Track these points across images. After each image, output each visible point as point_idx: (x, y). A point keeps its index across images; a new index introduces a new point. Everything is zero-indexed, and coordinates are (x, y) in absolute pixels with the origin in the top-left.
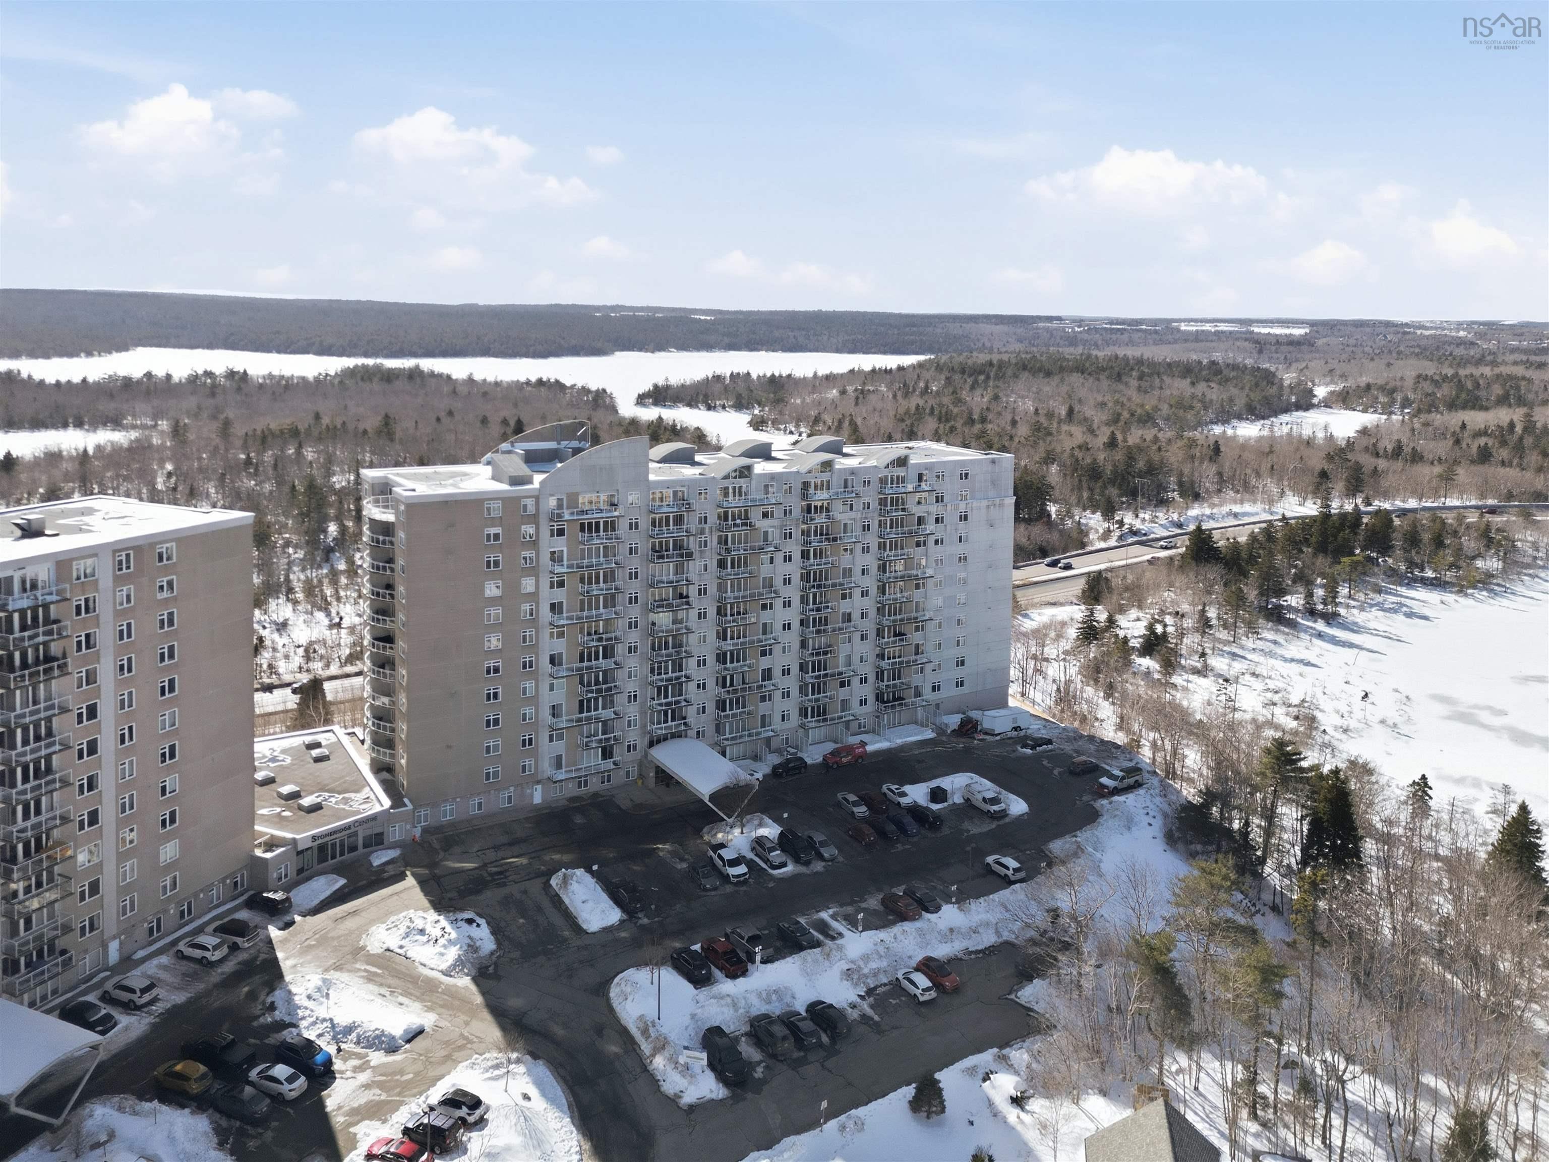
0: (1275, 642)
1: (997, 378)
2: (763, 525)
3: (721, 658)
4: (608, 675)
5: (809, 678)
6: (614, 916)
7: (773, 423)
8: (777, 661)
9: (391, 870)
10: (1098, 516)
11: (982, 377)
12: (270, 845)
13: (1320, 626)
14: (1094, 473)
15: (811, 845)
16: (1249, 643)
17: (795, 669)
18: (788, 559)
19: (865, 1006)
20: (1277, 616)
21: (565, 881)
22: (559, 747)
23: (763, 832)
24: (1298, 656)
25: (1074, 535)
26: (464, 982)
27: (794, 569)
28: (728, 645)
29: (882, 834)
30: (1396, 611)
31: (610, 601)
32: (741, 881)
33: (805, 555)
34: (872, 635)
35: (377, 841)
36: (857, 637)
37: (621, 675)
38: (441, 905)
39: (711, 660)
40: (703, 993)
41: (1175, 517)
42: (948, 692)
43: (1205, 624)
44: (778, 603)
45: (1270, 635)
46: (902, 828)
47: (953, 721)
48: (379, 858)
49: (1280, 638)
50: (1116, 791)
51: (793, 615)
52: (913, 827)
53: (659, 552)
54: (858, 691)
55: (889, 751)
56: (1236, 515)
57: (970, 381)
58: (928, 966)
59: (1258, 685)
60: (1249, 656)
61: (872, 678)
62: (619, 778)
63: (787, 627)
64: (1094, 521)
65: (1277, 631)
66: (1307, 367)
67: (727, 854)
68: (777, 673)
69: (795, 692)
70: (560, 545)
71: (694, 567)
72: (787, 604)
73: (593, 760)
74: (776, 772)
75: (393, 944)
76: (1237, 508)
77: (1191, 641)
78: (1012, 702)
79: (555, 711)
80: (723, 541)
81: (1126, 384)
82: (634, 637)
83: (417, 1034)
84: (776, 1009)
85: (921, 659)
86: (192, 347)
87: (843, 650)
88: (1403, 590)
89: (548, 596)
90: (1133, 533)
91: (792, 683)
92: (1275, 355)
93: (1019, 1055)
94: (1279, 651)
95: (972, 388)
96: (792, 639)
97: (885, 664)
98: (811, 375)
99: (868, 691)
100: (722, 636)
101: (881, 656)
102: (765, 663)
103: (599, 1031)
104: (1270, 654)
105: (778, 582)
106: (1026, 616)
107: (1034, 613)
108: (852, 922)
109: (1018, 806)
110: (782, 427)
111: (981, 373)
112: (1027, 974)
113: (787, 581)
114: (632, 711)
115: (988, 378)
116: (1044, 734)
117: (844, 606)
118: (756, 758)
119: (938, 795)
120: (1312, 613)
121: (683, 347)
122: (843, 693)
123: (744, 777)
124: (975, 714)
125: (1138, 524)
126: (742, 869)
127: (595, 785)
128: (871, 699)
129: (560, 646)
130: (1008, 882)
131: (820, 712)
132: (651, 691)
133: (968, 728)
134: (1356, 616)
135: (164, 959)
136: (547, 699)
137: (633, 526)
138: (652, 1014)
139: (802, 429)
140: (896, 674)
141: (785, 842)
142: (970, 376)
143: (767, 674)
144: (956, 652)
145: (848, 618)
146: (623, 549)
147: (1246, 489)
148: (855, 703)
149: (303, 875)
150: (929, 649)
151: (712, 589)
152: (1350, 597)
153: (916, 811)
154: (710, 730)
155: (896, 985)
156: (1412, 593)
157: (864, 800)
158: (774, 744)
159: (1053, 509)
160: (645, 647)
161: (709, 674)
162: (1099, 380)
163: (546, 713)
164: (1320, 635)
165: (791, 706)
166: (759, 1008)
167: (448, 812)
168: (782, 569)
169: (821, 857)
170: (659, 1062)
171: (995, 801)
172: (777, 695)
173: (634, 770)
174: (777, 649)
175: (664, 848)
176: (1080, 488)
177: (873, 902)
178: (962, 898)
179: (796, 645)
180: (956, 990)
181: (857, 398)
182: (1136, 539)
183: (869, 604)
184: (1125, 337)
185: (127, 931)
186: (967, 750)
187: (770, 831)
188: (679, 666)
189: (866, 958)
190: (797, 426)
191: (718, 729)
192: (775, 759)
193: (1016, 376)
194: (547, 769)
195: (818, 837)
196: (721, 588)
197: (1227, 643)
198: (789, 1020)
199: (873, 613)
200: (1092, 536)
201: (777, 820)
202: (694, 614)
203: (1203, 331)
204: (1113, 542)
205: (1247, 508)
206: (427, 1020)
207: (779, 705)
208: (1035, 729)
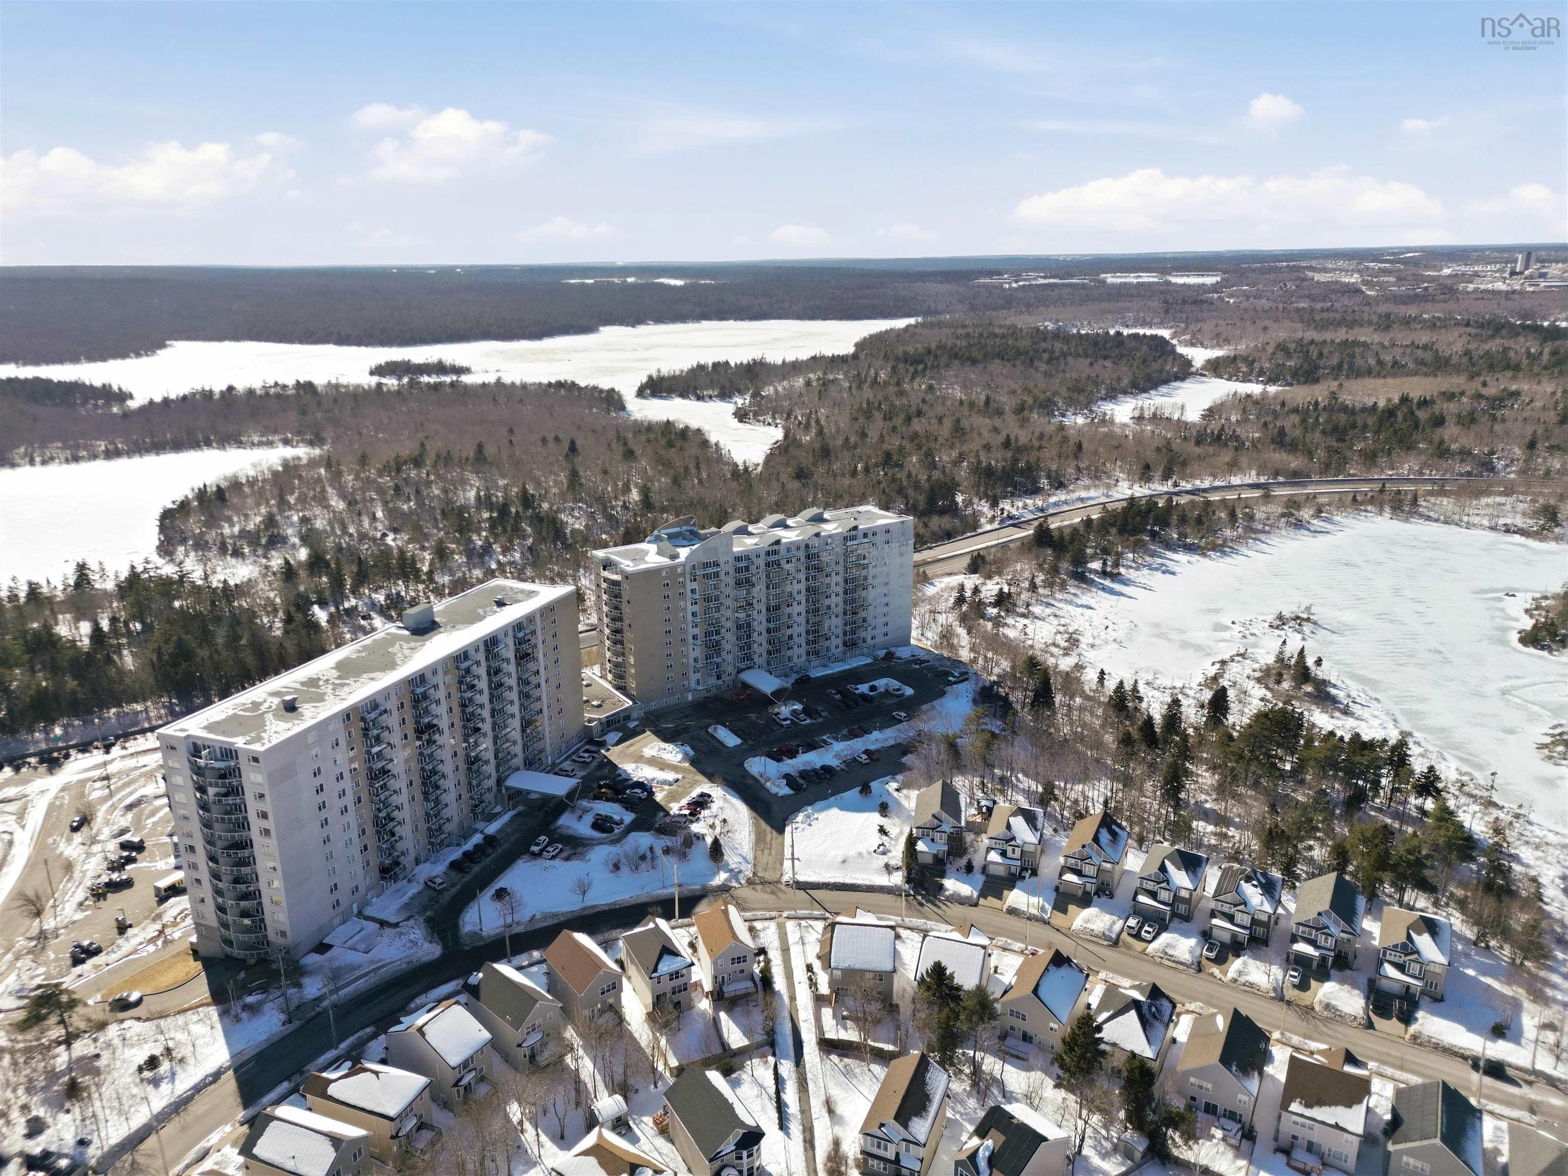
0: (1075, 595)
1: (933, 367)
2: (787, 567)
3: (769, 631)
4: (718, 643)
5: (811, 637)
6: (738, 741)
7: (754, 416)
8: (795, 630)
9: (639, 729)
10: (987, 505)
11: (921, 367)
12: (590, 721)
13: (1107, 583)
14: (989, 472)
15: (817, 711)
16: (1059, 596)
17: (804, 634)
18: (799, 582)
19: (843, 766)
20: (1081, 578)
21: (715, 729)
22: (698, 676)
23: (795, 707)
24: (1085, 603)
25: (970, 520)
26: (687, 765)
27: (802, 587)
28: (772, 625)
29: (848, 706)
30: (1157, 569)
31: (718, 609)
32: (788, 726)
33: (807, 579)
34: (841, 615)
35: (627, 718)
36: (833, 616)
37: (724, 642)
38: (666, 740)
39: (764, 632)
40: (780, 764)
41: (1040, 503)
42: (880, 639)
43: (1033, 587)
44: (795, 603)
45: (1072, 590)
46: (856, 703)
47: (882, 653)
48: (632, 725)
49: (1078, 592)
50: (955, 683)
51: (802, 608)
52: (861, 702)
53: (738, 584)
54: (834, 642)
55: (850, 670)
56: (1082, 500)
57: (912, 369)
58: (866, 752)
59: (1055, 622)
60: (1056, 604)
61: (841, 635)
62: (724, 688)
63: (799, 614)
64: (984, 507)
65: (1078, 587)
66: (1200, 330)
67: (782, 717)
68: (795, 636)
69: (804, 644)
70: (695, 585)
71: (755, 591)
72: (799, 603)
73: (713, 681)
74: (797, 682)
75: (655, 754)
76: (1083, 494)
77: (1025, 596)
78: (913, 642)
79: (696, 660)
80: (768, 576)
81: (1036, 369)
82: (729, 624)
83: (677, 781)
84: (808, 768)
85: (866, 625)
86: (220, 338)
87: (827, 623)
88: (1169, 554)
89: (690, 609)
90: (1010, 517)
91: (802, 641)
92: (1179, 315)
93: (900, 777)
94: (1076, 600)
95: (913, 378)
96: (802, 620)
97: (848, 628)
98: (780, 362)
99: (839, 641)
100: (769, 621)
101: (846, 625)
102: (789, 632)
103: (744, 777)
104: (1070, 602)
105: (795, 593)
106: (932, 584)
107: (936, 581)
108: (837, 739)
109: (909, 691)
110: (761, 418)
111: (920, 362)
112: (905, 753)
113: (799, 592)
114: (729, 658)
115: (926, 367)
116: (926, 658)
117: (827, 602)
118: (786, 676)
119: (873, 688)
120: (1104, 574)
121: (660, 319)
122: (827, 643)
123: (785, 685)
124: (893, 649)
125: (1014, 512)
126: (788, 722)
127: (714, 691)
128: (841, 645)
129: (696, 631)
130: (901, 721)
131: (817, 653)
132: (737, 649)
133: (890, 656)
134: (1131, 574)
135: (568, 762)
136: (693, 655)
137: (727, 574)
138: (762, 770)
139: (778, 421)
140: (853, 632)
141: (805, 711)
142: (911, 365)
143: (790, 637)
144: (884, 620)
145: (829, 607)
146: (723, 585)
147: (1097, 475)
148: (833, 648)
149: (604, 733)
150: (870, 620)
151: (764, 599)
152: (1134, 561)
153: (863, 696)
154: (765, 665)
155: (854, 760)
156: (1175, 556)
157: (839, 692)
158: (795, 669)
159: (959, 498)
160: (734, 629)
161: (763, 639)
162: (1014, 366)
163: (692, 661)
164: (1104, 589)
165: (802, 651)
166: (802, 768)
167: (654, 705)
168: (797, 587)
169: (821, 716)
170: (768, 784)
171: (898, 690)
172: (795, 647)
173: (731, 683)
174: (795, 625)
175: (753, 716)
176: (979, 485)
177: (845, 732)
178: (881, 728)
179: (804, 623)
180: (877, 760)
181: (820, 391)
182: (1011, 522)
183: (839, 600)
184: (1054, 294)
185: (553, 752)
186: (889, 667)
187: (798, 707)
188: (749, 636)
189: (843, 750)
190: (774, 418)
191: (768, 664)
192: (795, 676)
193: (947, 366)
194: (693, 685)
195: (820, 708)
196: (768, 599)
197: (1046, 596)
198: (814, 771)
199: (841, 604)
200: (983, 520)
201: (801, 702)
202: (755, 612)
203: (1125, 284)
204: (996, 525)
205: (1092, 493)
206: (680, 776)
207: (796, 651)
208: (923, 656)
